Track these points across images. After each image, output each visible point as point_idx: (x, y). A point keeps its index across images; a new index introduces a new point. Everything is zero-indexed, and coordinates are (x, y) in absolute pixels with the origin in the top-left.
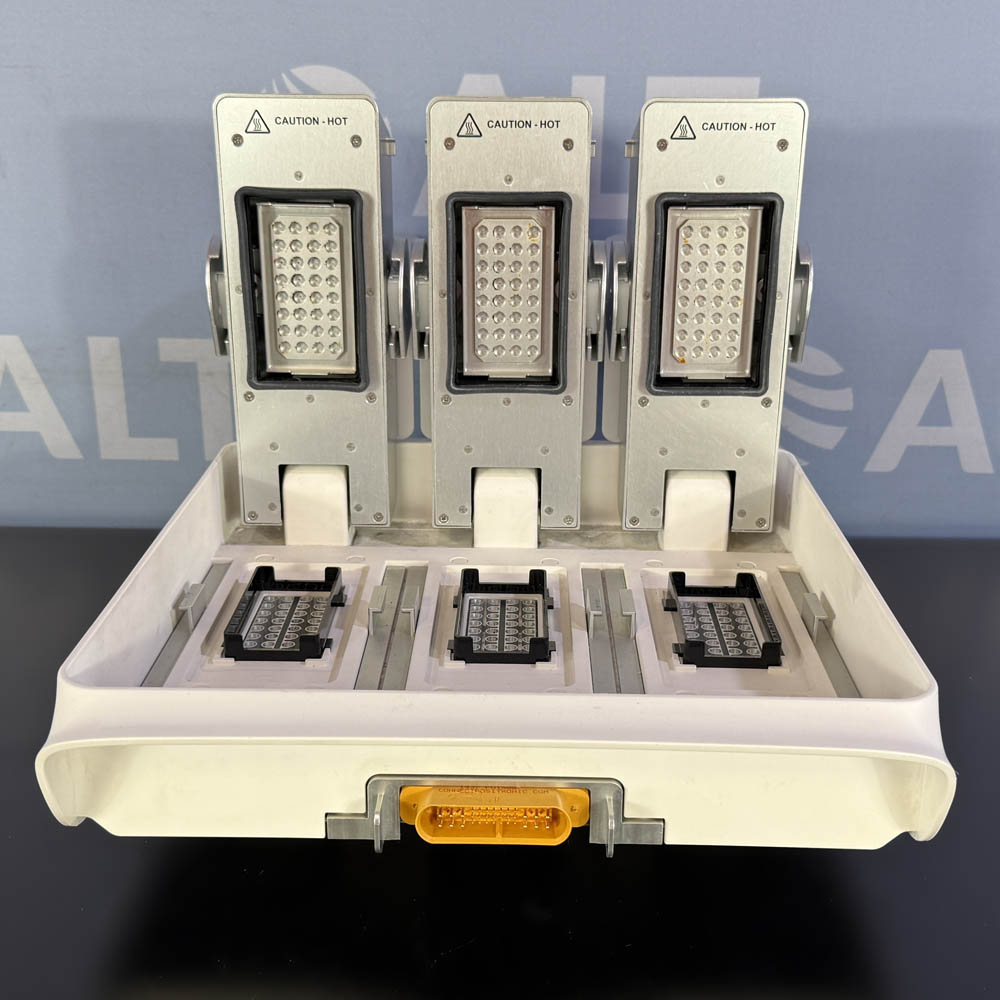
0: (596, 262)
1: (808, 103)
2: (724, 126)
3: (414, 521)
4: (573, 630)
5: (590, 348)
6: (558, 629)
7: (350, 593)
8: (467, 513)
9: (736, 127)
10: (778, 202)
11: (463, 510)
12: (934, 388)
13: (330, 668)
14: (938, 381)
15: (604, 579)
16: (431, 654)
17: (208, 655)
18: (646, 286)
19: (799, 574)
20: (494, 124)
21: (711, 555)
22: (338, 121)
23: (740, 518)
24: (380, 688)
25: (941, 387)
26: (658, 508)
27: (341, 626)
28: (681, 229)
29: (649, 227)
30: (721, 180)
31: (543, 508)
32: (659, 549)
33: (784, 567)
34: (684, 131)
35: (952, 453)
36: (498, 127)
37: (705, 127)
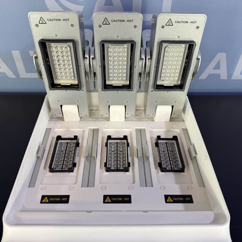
0: (142, 58)
1: (207, 16)
2: (181, 22)
3: (95, 108)
4: (134, 158)
5: (139, 78)
6: (131, 156)
7: (80, 141)
8: (108, 115)
9: (185, 22)
10: (194, 44)
11: (107, 114)
12: (218, 61)
13: (76, 175)
14: (219, 60)
15: (141, 132)
16: (100, 168)
17: (46, 170)
18: (155, 65)
19: (187, 129)
20: (113, 21)
21: (166, 122)
22: (66, 20)
23: (173, 115)
24: (88, 187)
25: (219, 61)
26: (154, 113)
27: (78, 156)
28: (166, 48)
29: (157, 50)
30: (179, 37)
31: (126, 113)
32: (154, 121)
33: (183, 128)
34: (170, 23)
35: (219, 75)
36: (114, 22)
37: (176, 22)
